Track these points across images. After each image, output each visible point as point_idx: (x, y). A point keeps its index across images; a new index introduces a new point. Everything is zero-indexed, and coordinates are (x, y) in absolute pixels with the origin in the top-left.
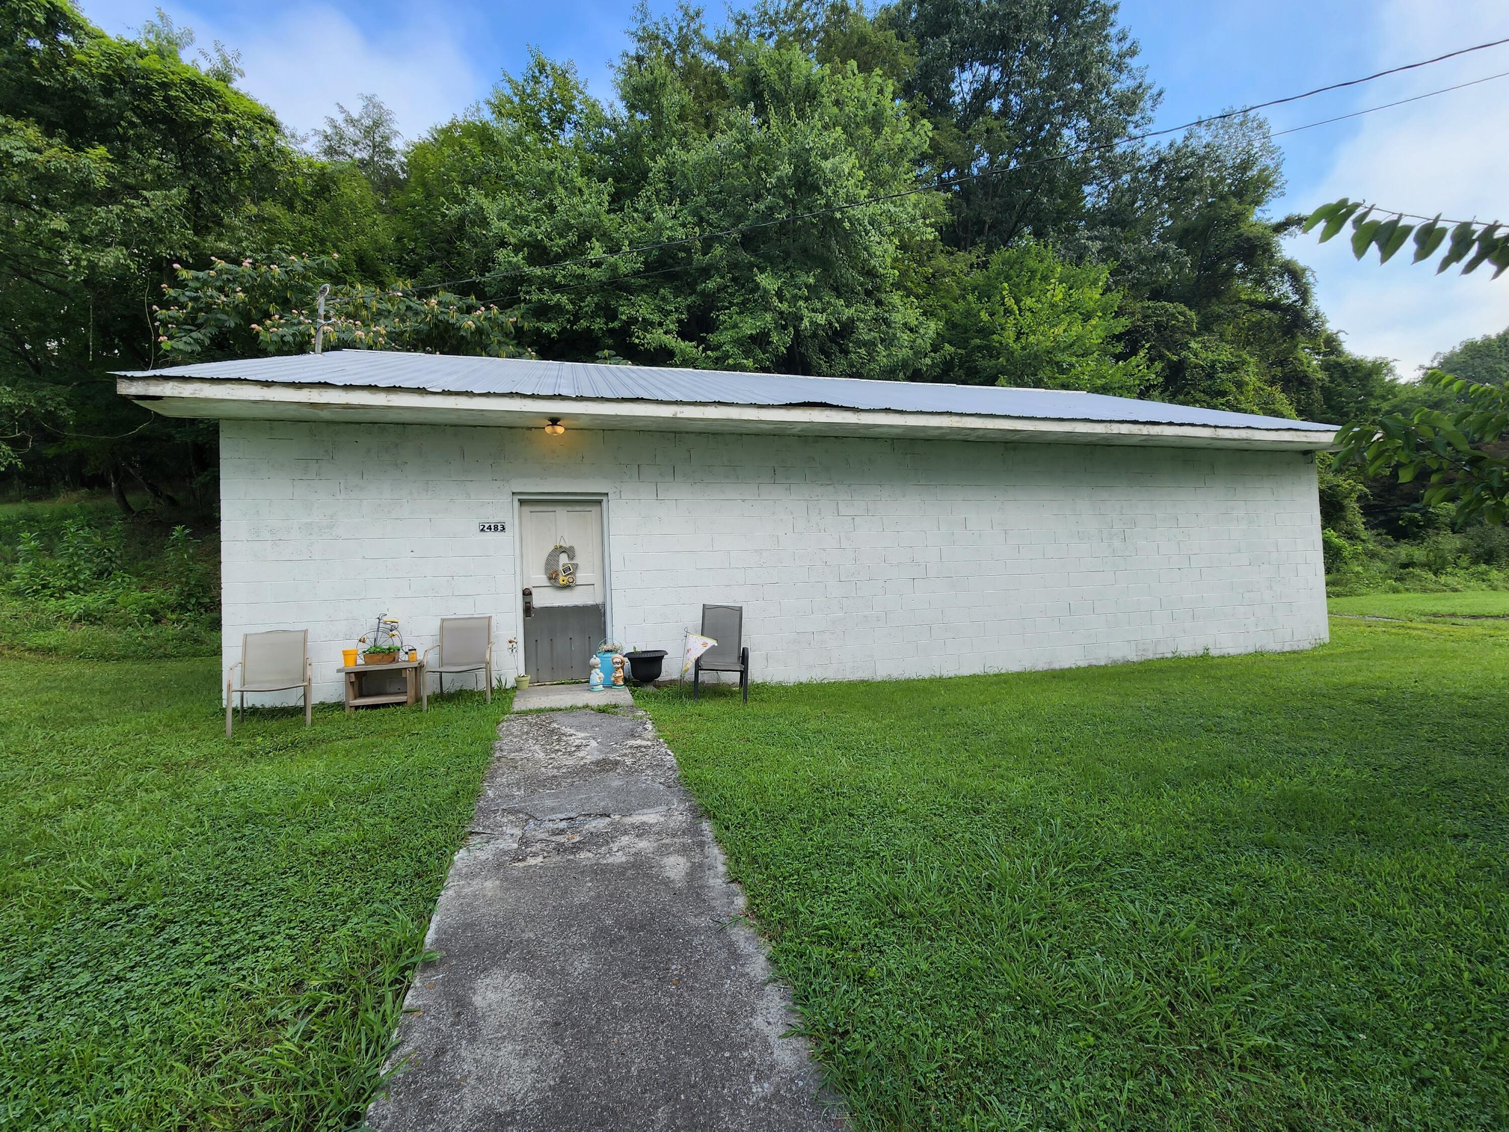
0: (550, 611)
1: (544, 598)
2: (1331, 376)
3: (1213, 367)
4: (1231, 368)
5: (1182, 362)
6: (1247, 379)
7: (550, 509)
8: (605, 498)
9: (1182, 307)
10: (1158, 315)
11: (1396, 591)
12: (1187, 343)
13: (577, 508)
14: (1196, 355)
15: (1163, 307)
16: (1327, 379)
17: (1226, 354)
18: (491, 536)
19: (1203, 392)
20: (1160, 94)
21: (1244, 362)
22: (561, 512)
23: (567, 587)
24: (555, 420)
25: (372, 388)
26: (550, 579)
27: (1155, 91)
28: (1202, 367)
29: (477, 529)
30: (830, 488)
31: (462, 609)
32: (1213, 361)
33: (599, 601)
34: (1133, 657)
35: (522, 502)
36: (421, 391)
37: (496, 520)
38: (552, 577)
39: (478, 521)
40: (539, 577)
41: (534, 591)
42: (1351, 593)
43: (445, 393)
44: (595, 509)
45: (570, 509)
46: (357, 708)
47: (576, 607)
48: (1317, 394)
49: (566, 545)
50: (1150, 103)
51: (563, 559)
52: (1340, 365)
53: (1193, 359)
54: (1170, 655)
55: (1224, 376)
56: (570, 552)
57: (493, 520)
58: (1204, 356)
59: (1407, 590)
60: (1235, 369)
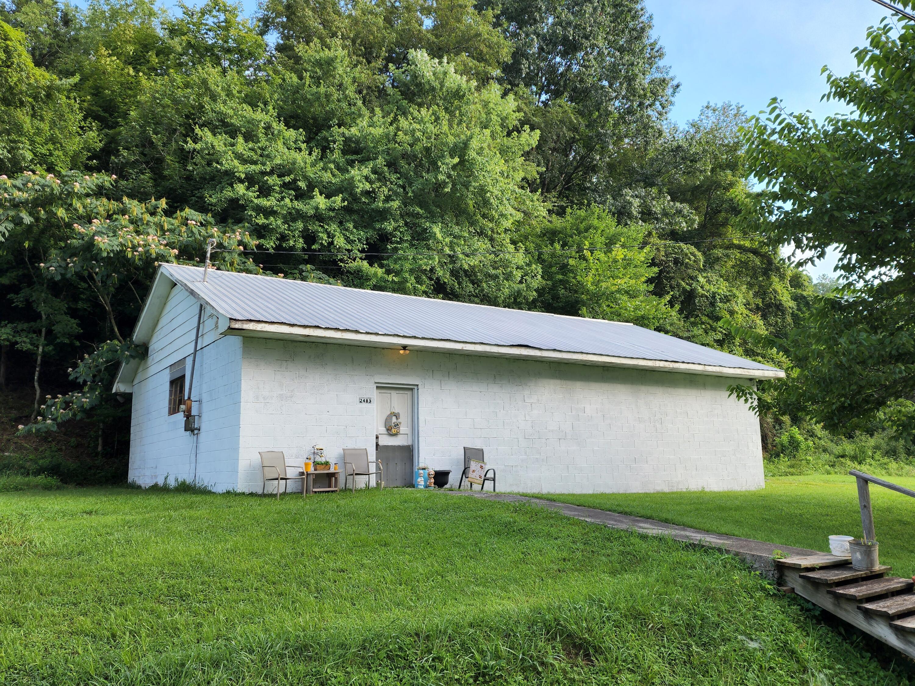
0: (386, 447)
1: (385, 441)
2: (798, 306)
3: (714, 297)
4: (726, 299)
5: (693, 291)
6: (736, 308)
7: (389, 392)
8: (416, 387)
9: (693, 249)
10: (676, 253)
11: (829, 473)
12: (696, 277)
13: (401, 392)
14: (702, 287)
15: (680, 248)
16: (795, 308)
17: (723, 288)
18: (364, 405)
19: (708, 316)
20: (678, 86)
21: (734, 296)
22: (394, 393)
23: (395, 435)
24: (405, 347)
25: (337, 329)
26: (388, 430)
27: (675, 83)
28: (706, 297)
29: (358, 401)
30: (521, 387)
31: (351, 445)
32: (714, 293)
33: (410, 443)
34: (666, 490)
35: (377, 387)
36: (357, 332)
37: (368, 396)
38: (389, 430)
39: (358, 397)
40: (382, 430)
41: (380, 436)
42: (800, 474)
43: (367, 333)
44: (409, 393)
45: (398, 392)
46: (316, 492)
47: (399, 446)
48: (789, 319)
49: (396, 412)
50: (671, 90)
51: (394, 419)
52: (804, 297)
53: (700, 290)
54: (685, 490)
55: (720, 305)
56: (397, 416)
57: (366, 397)
58: (708, 288)
59: (836, 473)
60: (728, 301)
